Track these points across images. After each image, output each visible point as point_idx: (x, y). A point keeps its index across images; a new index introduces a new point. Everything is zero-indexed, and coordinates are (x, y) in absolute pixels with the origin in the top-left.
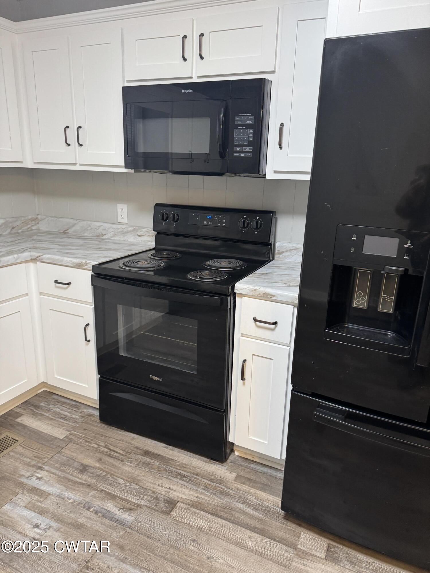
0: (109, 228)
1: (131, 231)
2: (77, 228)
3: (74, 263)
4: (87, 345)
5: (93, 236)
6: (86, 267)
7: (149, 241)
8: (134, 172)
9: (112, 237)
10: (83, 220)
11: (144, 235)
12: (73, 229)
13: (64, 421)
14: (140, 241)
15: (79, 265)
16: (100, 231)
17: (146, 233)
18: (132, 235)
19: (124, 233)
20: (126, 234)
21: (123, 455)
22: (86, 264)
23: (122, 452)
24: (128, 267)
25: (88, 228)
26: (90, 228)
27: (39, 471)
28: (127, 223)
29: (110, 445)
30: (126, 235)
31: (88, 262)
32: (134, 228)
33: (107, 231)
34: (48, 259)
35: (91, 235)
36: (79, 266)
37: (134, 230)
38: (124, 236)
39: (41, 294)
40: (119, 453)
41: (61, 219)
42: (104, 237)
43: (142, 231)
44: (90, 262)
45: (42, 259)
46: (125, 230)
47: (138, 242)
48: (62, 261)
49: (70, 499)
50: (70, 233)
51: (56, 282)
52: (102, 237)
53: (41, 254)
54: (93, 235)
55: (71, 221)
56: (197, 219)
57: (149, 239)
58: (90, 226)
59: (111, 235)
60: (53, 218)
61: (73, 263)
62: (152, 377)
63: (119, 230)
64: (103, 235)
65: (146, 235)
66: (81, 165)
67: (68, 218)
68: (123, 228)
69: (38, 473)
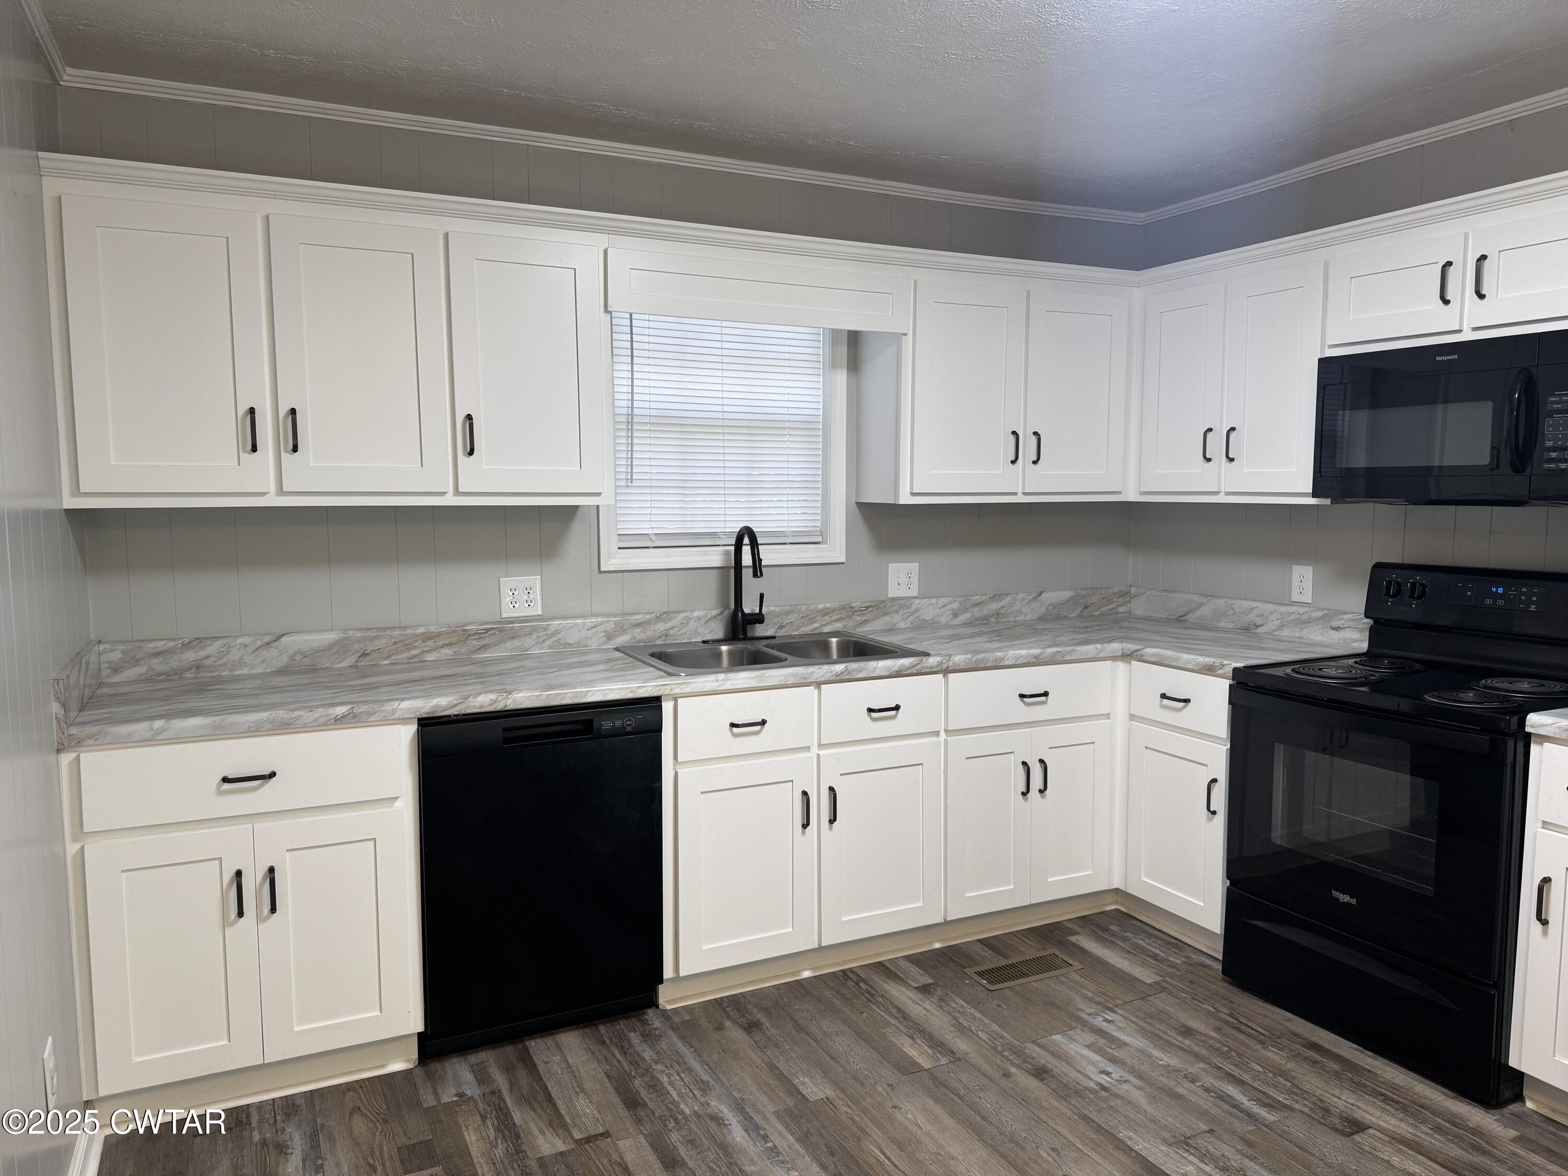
0: (1271, 613)
1: (1317, 619)
2: (1206, 611)
3: (1201, 664)
4: (1210, 820)
5: (1235, 627)
6: (1220, 672)
7: (1356, 641)
8: (1331, 503)
9: (1274, 631)
10: (1218, 597)
11: (1345, 628)
12: (1198, 613)
13: (1152, 961)
14: (1336, 640)
15: (1208, 667)
16: (1252, 617)
17: (1350, 624)
18: (1320, 626)
19: (1302, 623)
20: (1306, 625)
21: (1264, 1035)
22: (1223, 666)
23: (1262, 1031)
24: (1302, 674)
25: (1228, 613)
26: (1231, 612)
27: (1107, 1012)
28: (1310, 602)
29: (1239, 1016)
30: (1307, 627)
31: (1225, 662)
32: (1326, 612)
33: (1267, 617)
34: (1153, 655)
35: (1231, 626)
36: (1209, 670)
37: (1324, 617)
38: (1302, 629)
39: (1132, 717)
40: (1257, 1031)
41: (1173, 595)
42: (1259, 630)
43: (1342, 619)
44: (1230, 662)
45: (1142, 656)
46: (1305, 617)
47: (1332, 641)
48: (1177, 659)
49: (1161, 1061)
50: (1189, 620)
51: (1163, 696)
52: (1255, 629)
53: (1141, 647)
54: (1236, 625)
55: (1197, 598)
56: (1469, 593)
57: (1356, 635)
58: (1233, 608)
59: (1274, 627)
60: (1159, 593)
61: (1198, 663)
62: (1335, 894)
63: (1292, 617)
64: (1257, 626)
65: (1349, 627)
66: (1227, 494)
67: (1189, 593)
68: (1301, 613)
69: (1107, 1014)
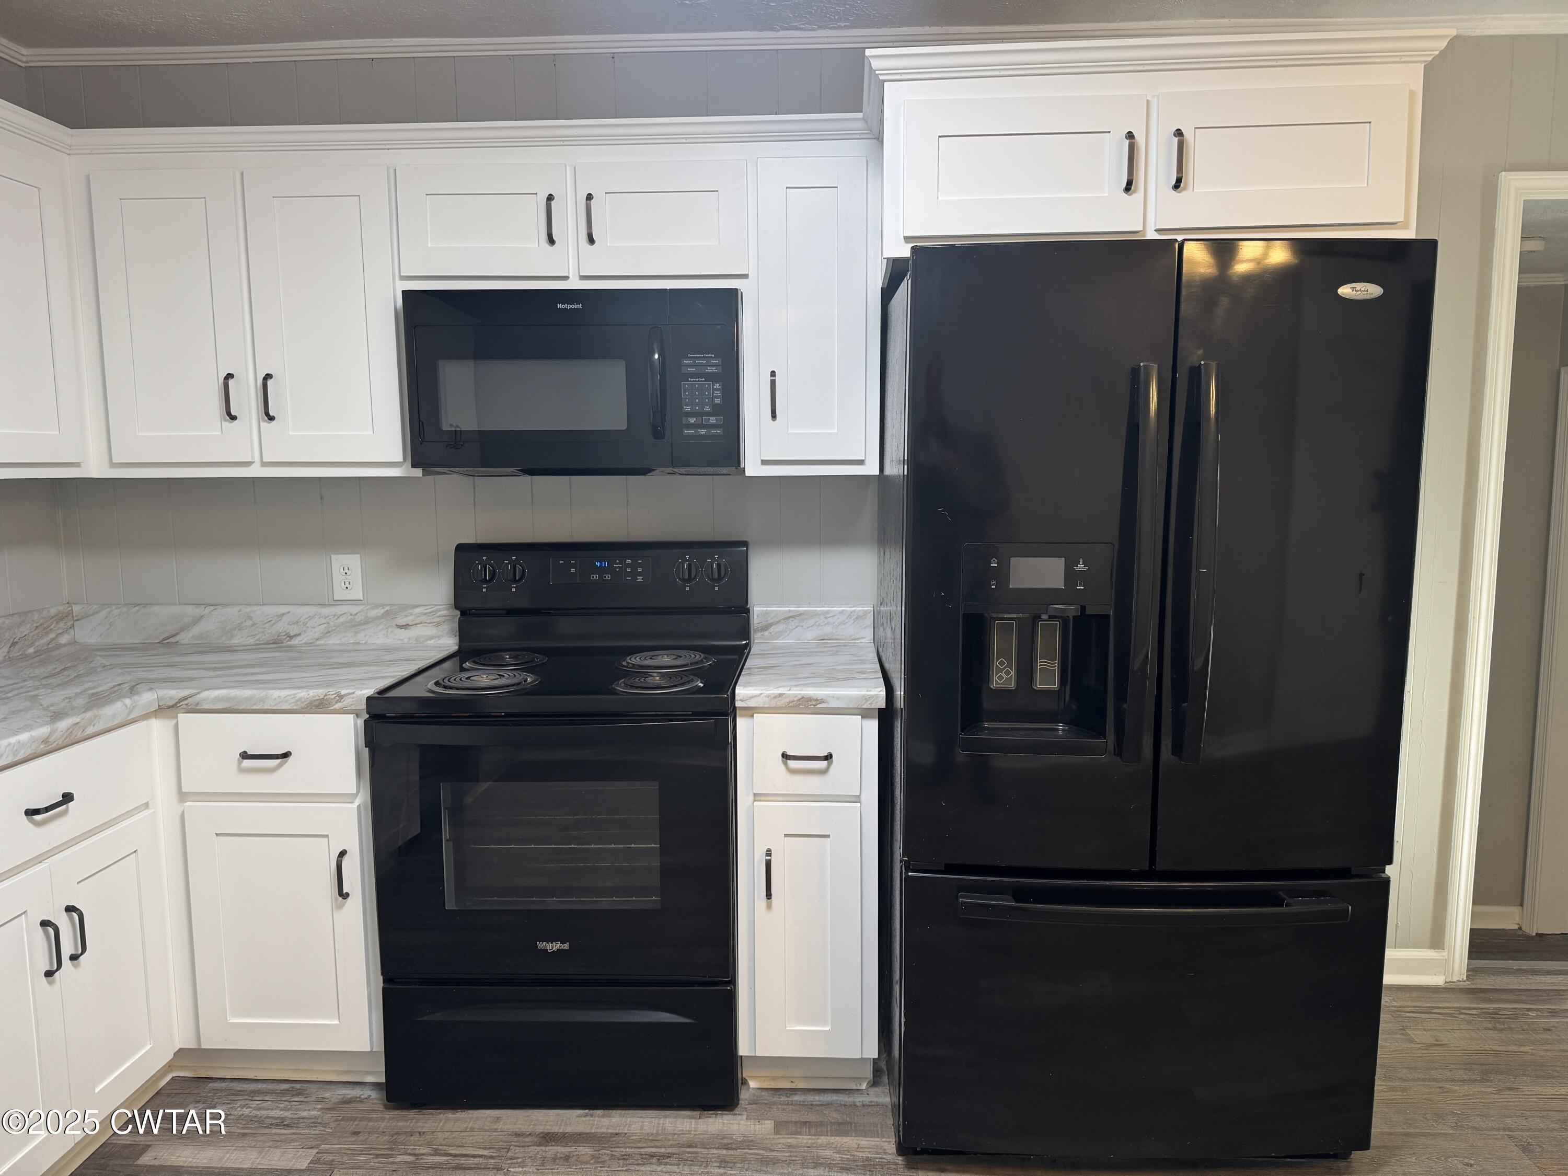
0: (310, 618)
1: (376, 618)
2: (209, 626)
3: (303, 700)
4: (340, 907)
5: (258, 642)
6: (338, 706)
7: (432, 638)
9: (317, 639)
10: (226, 605)
11: (416, 624)
12: (196, 630)
14: (406, 641)
15: (316, 703)
16: (281, 626)
17: (423, 618)
18: (381, 627)
19: (355, 625)
20: (362, 627)
21: (493, 1157)
22: (341, 697)
23: (486, 1153)
25: (244, 624)
26: (249, 623)
28: (362, 599)
29: (446, 1147)
30: (364, 630)
31: (343, 692)
32: (387, 608)
33: (305, 624)
34: (218, 699)
35: (251, 641)
36: (319, 706)
37: (385, 615)
38: (356, 633)
39: (183, 796)
40: (482, 1156)
41: (156, 609)
42: (295, 642)
43: (411, 614)
45: (197, 704)
46: (359, 618)
47: (400, 642)
48: (263, 700)
50: (182, 642)
51: (245, 756)
52: (288, 641)
53: (195, 691)
54: (258, 639)
55: (190, 610)
56: (573, 570)
57: (431, 631)
58: (251, 618)
59: (317, 635)
60: (125, 609)
61: (298, 700)
62: (541, 945)
63: (342, 619)
64: (291, 637)
65: (421, 623)
66: (264, 464)
67: (174, 604)
68: (355, 613)
